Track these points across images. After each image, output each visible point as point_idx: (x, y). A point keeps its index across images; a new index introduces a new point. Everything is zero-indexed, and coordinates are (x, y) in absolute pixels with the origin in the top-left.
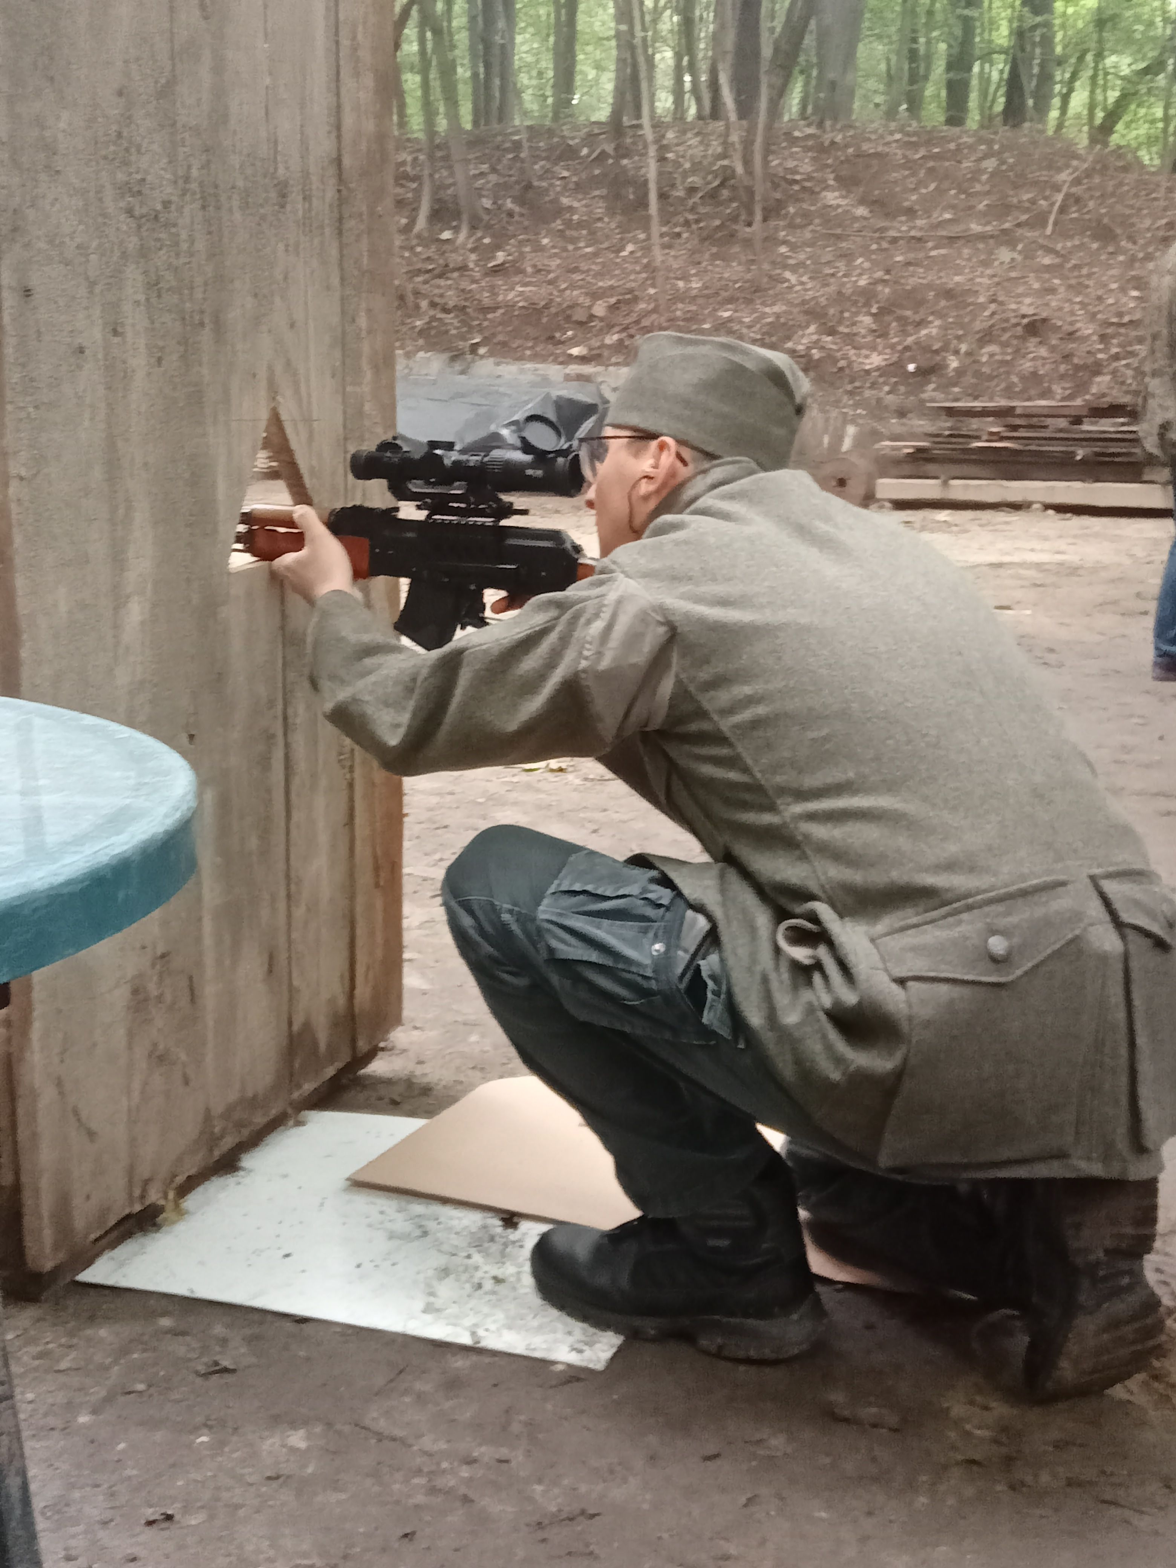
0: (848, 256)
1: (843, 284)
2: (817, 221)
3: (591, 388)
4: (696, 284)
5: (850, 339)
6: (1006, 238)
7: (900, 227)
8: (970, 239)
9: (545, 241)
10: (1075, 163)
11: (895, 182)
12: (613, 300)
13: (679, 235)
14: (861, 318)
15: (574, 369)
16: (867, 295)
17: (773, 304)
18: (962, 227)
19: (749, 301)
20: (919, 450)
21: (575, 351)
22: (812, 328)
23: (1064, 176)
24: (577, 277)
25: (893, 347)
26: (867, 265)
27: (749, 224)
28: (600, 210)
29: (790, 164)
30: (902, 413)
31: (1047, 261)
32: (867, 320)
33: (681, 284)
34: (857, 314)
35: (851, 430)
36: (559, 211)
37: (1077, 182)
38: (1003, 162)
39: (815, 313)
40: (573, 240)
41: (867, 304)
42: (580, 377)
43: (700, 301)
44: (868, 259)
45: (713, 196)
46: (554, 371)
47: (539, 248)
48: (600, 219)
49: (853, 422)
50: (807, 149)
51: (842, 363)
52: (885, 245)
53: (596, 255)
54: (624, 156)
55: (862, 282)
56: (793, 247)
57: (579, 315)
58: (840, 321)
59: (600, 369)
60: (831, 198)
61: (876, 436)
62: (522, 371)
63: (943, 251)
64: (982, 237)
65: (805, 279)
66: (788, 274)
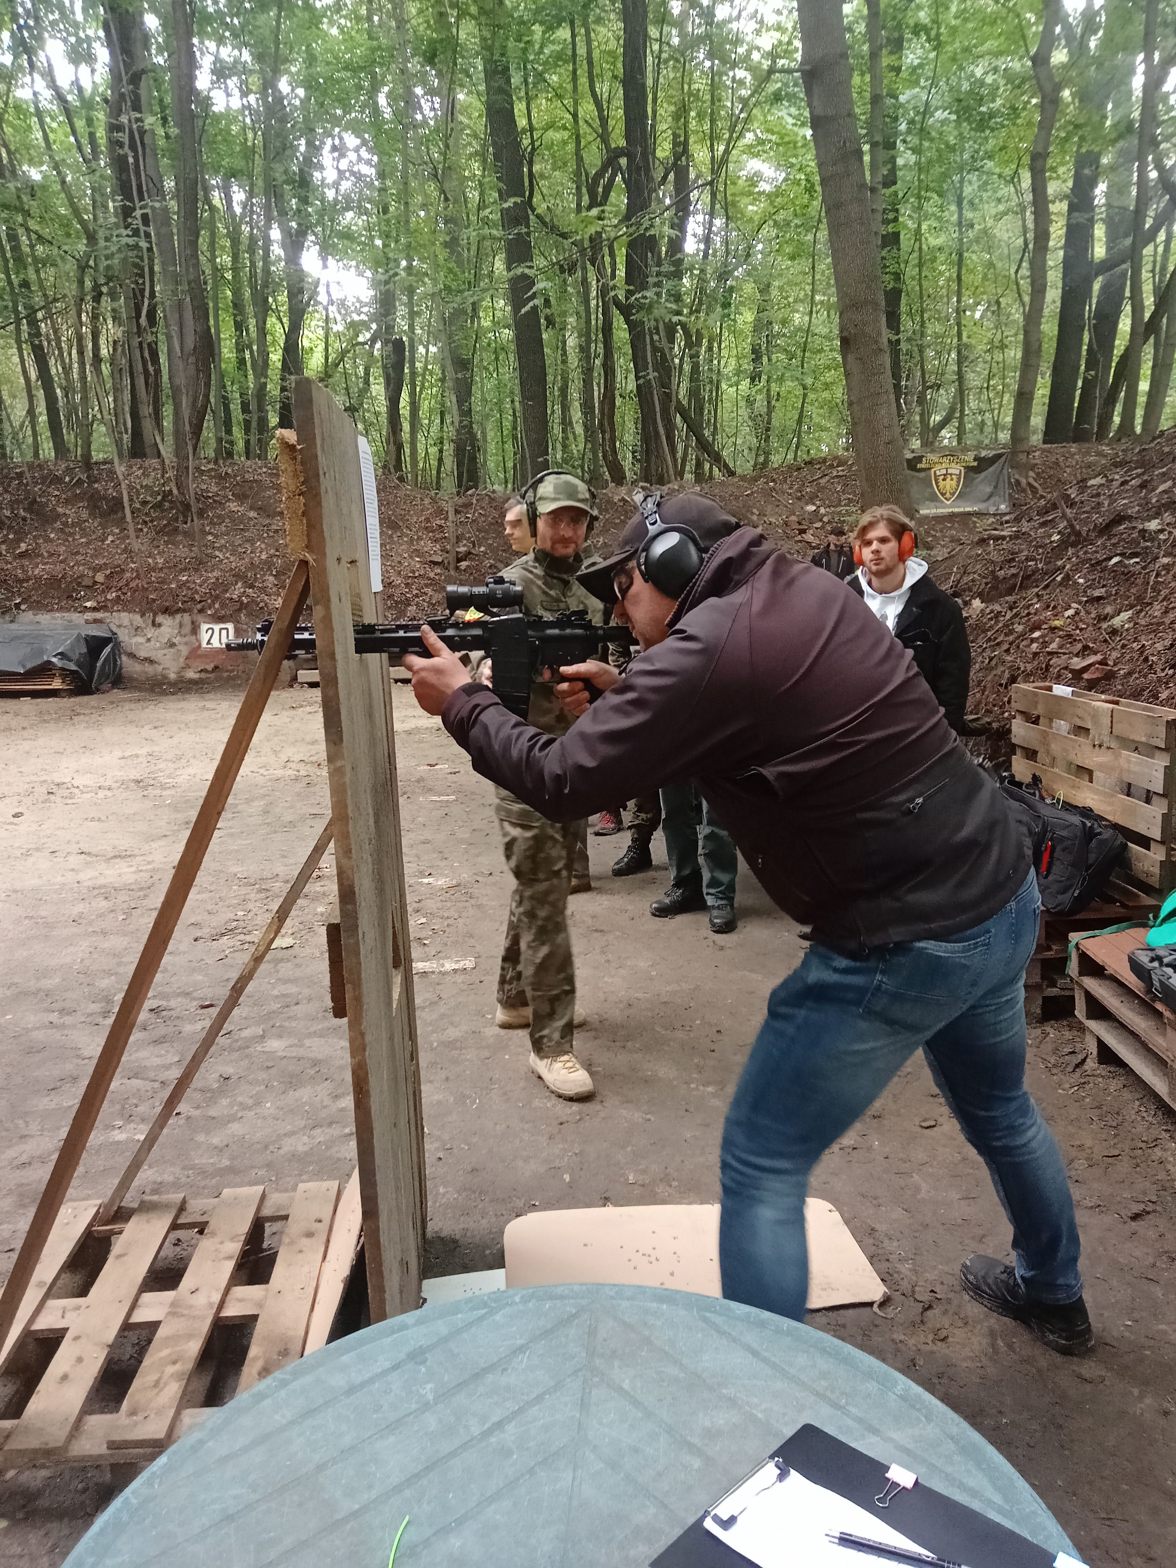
0: (251, 541)
1: (252, 558)
2: (227, 520)
3: (104, 626)
4: (160, 561)
5: (263, 590)
7: (277, 523)
9: (52, 536)
12: (108, 572)
13: (141, 530)
14: (267, 577)
15: (89, 616)
16: (268, 564)
17: (212, 571)
19: (197, 570)
21: (88, 604)
22: (240, 584)
24: (79, 558)
26: (263, 546)
27: (186, 523)
28: (85, 514)
32: (271, 578)
33: (150, 560)
34: (264, 575)
36: (58, 516)
39: (238, 576)
40: (71, 534)
41: (269, 569)
42: (96, 621)
43: (165, 571)
44: (263, 542)
46: (77, 618)
47: (48, 540)
48: (87, 521)
51: (262, 604)
52: (271, 534)
53: (88, 543)
54: (96, 481)
55: (264, 557)
56: (216, 536)
57: (87, 582)
58: (256, 579)
59: (107, 614)
60: (233, 506)
62: (54, 618)
65: (228, 555)
66: (217, 553)
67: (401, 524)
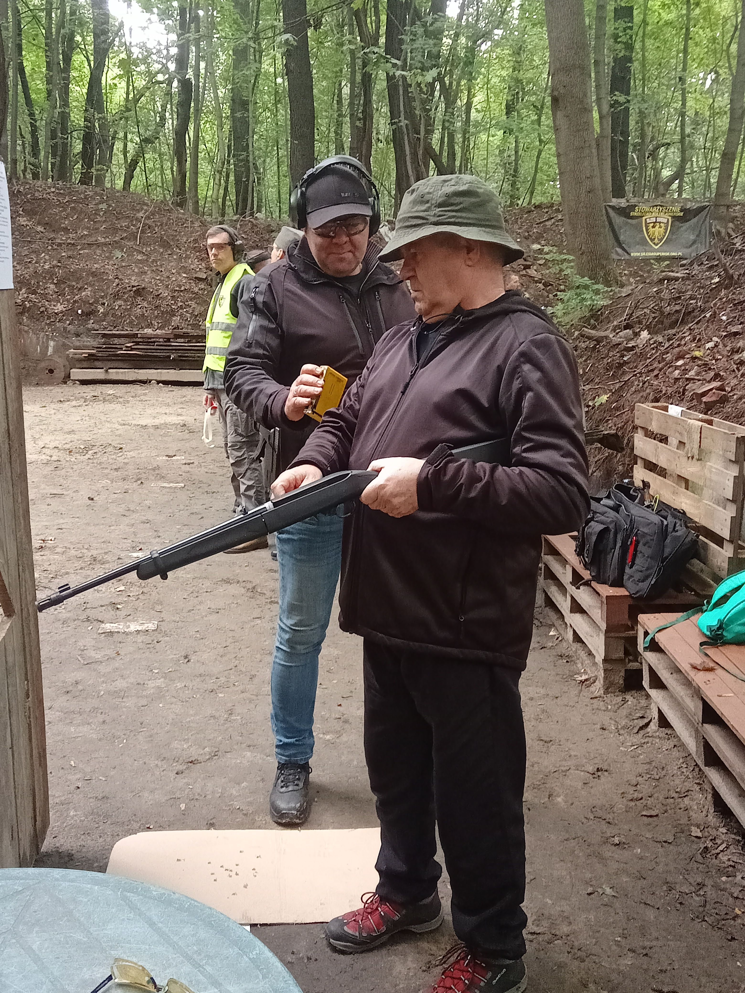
0: (36, 252)
1: (37, 267)
5: (44, 296)
6: (117, 245)
7: (61, 238)
8: (98, 245)
11: (56, 214)
14: (48, 285)
16: (51, 273)
18: (94, 239)
20: (90, 355)
22: (24, 290)
23: (141, 214)
25: (68, 301)
26: (47, 257)
30: (78, 335)
31: (139, 258)
32: (52, 286)
34: (46, 283)
35: (52, 343)
37: (148, 217)
38: (109, 206)
41: (51, 278)
44: (48, 254)
49: (52, 339)
51: (42, 309)
52: (55, 247)
55: (47, 267)
58: (38, 287)
61: (66, 347)
63: (86, 251)
64: (105, 244)
67: (172, 243)
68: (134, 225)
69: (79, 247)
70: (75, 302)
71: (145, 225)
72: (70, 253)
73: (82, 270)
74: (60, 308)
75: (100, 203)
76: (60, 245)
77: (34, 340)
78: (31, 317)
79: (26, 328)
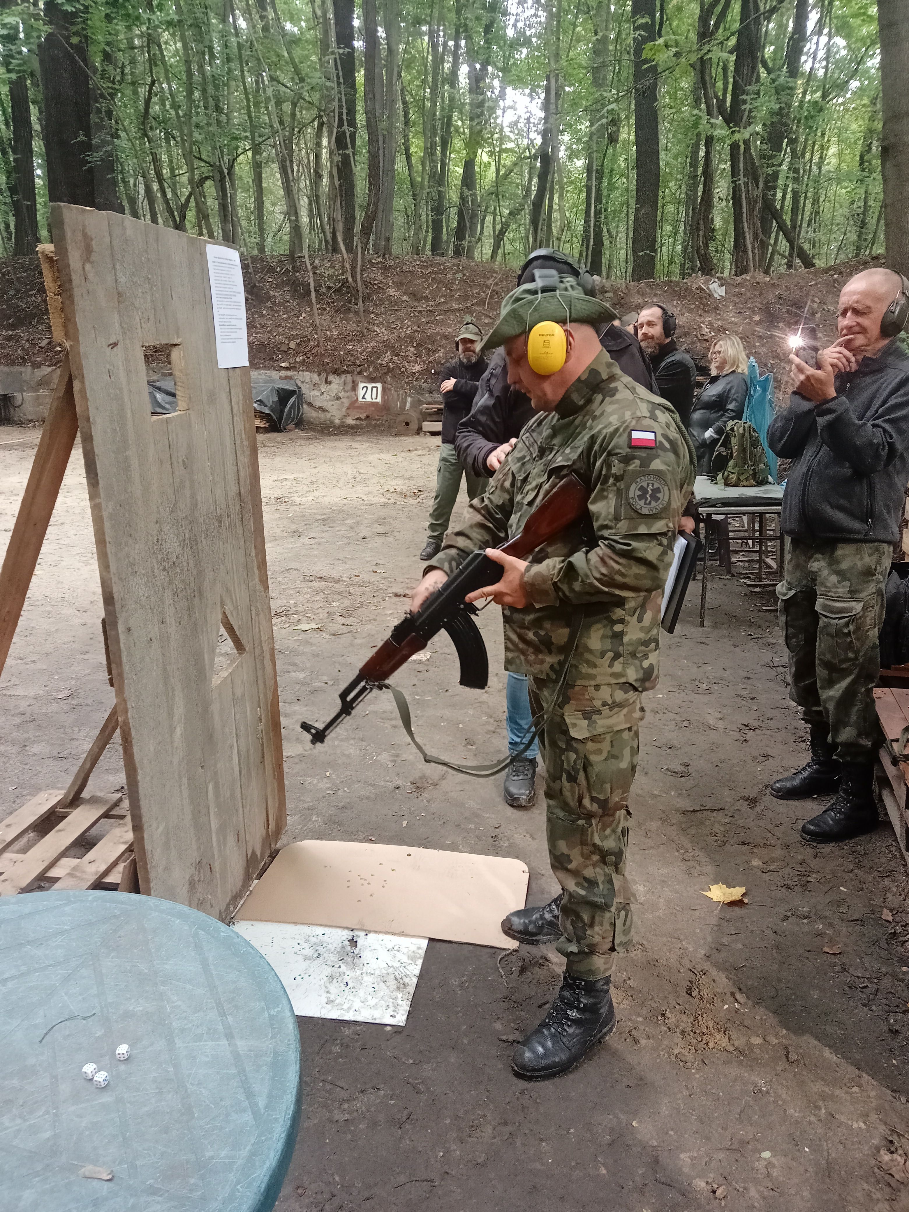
0: (401, 319)
1: (400, 333)
2: (386, 303)
3: (292, 382)
4: (335, 333)
5: (405, 358)
6: (468, 311)
7: (422, 306)
8: (453, 311)
10: (495, 275)
11: (419, 285)
12: (298, 341)
13: (325, 309)
14: (409, 348)
15: (283, 373)
16: (411, 338)
17: (371, 342)
18: (449, 306)
19: (360, 341)
21: (283, 365)
22: (389, 353)
23: (490, 281)
24: (280, 329)
25: (424, 362)
26: (409, 323)
27: (357, 304)
28: (288, 297)
29: (372, 276)
30: (430, 392)
31: (486, 321)
32: (412, 349)
33: (328, 333)
34: (407, 346)
35: (409, 399)
36: (269, 298)
37: (496, 284)
38: (464, 275)
39: (389, 346)
40: (277, 312)
41: (412, 342)
42: (287, 378)
43: (338, 341)
44: (410, 320)
45: (339, 290)
46: (275, 375)
48: (289, 301)
49: (410, 396)
50: (379, 269)
51: (403, 369)
52: (416, 314)
53: (288, 318)
54: (297, 271)
55: (408, 332)
56: (377, 315)
57: (284, 348)
58: (400, 351)
59: (296, 373)
60: (392, 291)
61: (420, 402)
62: (259, 374)
63: (442, 317)
64: (458, 310)
65: (383, 330)
66: (376, 328)
68: (484, 292)
69: (436, 314)
70: (430, 362)
71: (493, 291)
72: (429, 319)
73: (438, 334)
74: (417, 368)
75: (457, 272)
76: (421, 312)
77: (396, 397)
78: (394, 377)
79: (389, 386)
